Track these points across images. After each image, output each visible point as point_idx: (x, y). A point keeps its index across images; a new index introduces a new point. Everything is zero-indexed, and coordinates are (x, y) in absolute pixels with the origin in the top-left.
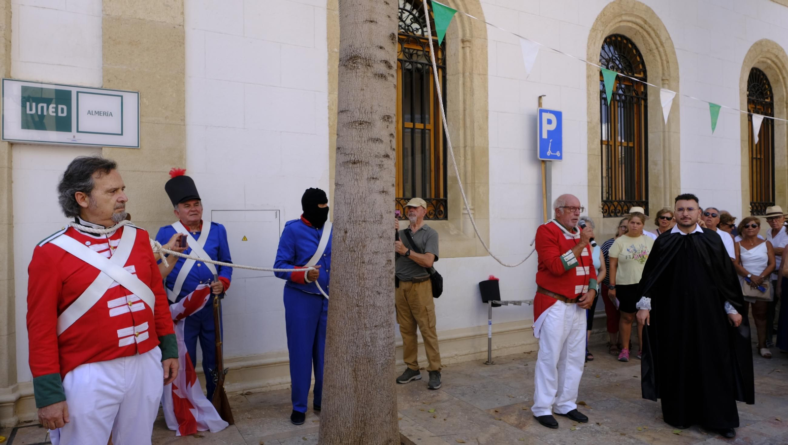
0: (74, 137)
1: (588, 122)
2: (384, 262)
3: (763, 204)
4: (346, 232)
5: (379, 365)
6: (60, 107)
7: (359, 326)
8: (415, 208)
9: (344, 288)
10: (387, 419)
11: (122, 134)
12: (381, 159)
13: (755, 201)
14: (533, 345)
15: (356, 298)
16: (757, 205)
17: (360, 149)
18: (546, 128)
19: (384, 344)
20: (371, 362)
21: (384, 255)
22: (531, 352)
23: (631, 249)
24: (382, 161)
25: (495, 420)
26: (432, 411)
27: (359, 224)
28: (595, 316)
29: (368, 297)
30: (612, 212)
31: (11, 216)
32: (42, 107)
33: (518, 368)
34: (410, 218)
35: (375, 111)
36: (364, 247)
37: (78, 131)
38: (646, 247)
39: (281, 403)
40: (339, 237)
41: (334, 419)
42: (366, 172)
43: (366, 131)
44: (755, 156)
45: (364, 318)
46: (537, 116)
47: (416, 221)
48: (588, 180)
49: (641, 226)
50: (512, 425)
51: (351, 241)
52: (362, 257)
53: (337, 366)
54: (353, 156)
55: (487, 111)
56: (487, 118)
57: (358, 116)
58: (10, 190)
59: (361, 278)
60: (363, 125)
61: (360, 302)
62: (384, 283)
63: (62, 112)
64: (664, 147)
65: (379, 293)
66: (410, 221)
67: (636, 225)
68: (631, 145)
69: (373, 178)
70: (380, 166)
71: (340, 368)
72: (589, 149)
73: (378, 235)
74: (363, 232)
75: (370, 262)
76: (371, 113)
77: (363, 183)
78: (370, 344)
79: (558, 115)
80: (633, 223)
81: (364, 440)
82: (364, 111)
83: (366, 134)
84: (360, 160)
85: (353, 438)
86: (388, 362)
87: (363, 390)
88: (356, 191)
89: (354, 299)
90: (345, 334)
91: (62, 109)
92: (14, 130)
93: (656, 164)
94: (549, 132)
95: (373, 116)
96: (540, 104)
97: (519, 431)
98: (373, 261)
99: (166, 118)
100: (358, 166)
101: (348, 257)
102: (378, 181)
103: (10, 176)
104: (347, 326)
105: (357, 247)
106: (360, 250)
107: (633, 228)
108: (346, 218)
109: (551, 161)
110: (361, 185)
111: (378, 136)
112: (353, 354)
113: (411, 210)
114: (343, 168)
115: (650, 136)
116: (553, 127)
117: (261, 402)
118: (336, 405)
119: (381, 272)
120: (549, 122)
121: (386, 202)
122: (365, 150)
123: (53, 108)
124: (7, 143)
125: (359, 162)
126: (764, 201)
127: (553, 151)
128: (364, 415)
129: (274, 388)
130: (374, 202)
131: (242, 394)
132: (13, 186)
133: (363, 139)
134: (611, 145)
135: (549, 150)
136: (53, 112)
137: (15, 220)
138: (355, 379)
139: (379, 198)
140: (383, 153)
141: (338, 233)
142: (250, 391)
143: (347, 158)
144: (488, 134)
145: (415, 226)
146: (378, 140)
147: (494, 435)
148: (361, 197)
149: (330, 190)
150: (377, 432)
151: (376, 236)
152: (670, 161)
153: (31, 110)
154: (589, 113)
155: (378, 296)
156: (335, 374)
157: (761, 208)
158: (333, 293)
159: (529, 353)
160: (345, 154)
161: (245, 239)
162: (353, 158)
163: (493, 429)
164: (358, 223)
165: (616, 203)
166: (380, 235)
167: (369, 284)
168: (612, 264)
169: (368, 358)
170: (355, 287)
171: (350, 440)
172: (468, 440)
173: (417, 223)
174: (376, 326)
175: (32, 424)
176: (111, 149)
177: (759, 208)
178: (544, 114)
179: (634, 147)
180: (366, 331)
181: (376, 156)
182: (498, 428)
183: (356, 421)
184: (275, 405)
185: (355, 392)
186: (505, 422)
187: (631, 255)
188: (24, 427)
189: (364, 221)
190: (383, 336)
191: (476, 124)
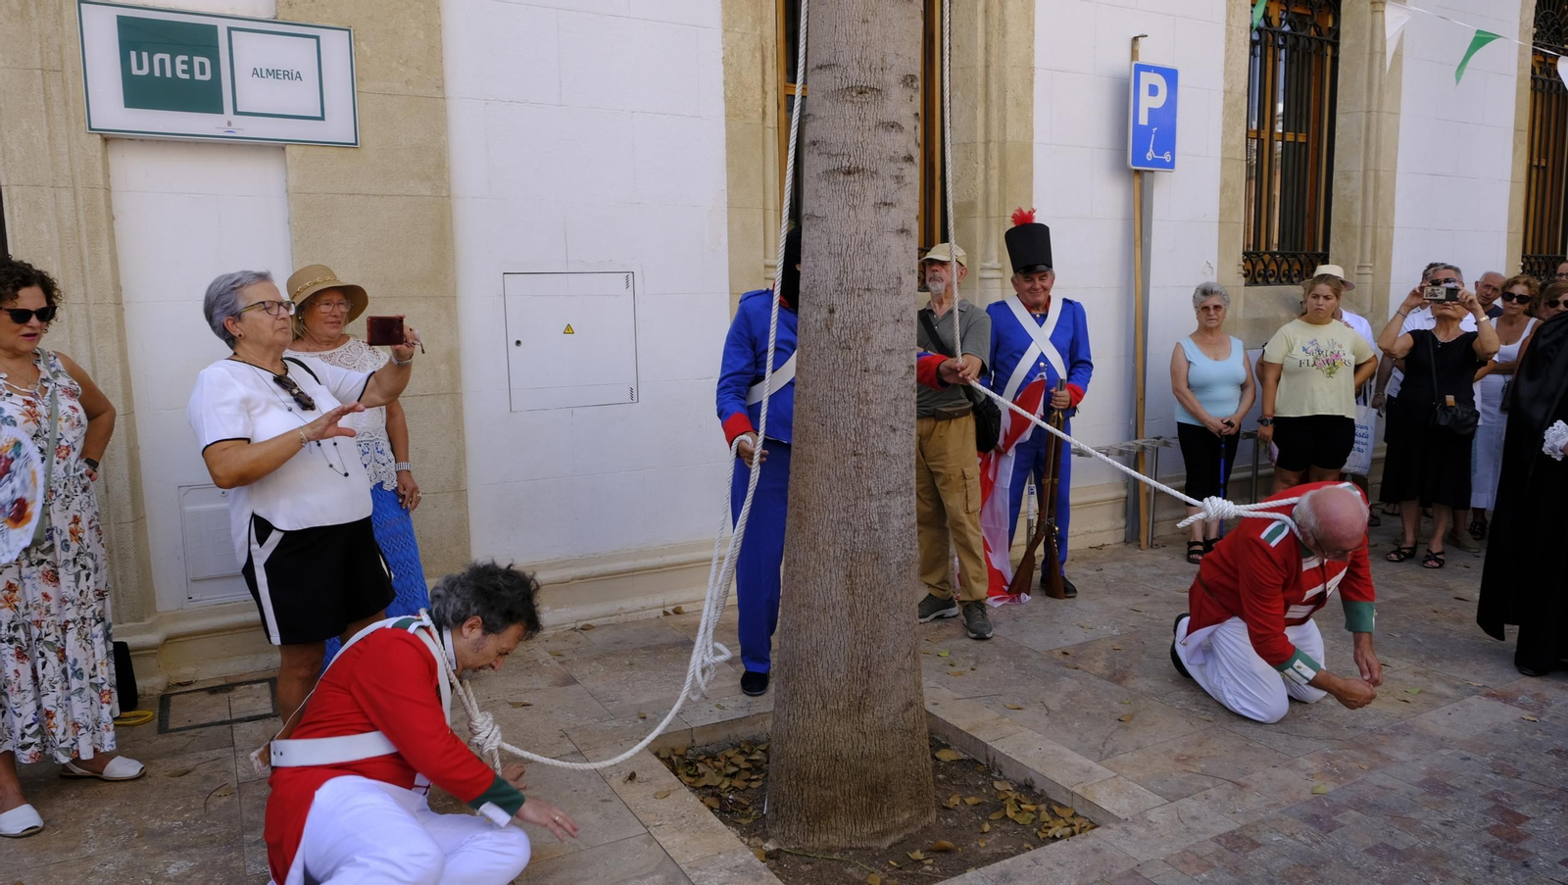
0: (229, 124)
1: (1225, 92)
2: (904, 370)
3: (1543, 258)
4: (832, 311)
5: (894, 566)
6: (197, 60)
7: (858, 493)
8: (943, 263)
9: (828, 420)
10: (907, 666)
11: (322, 118)
12: (899, 165)
13: (1529, 253)
14: (1106, 533)
15: (853, 438)
16: (1533, 260)
17: (860, 145)
18: (1147, 103)
19: (902, 527)
20: (880, 561)
21: (904, 356)
22: (1103, 545)
23: (1312, 348)
24: (902, 169)
25: (1067, 670)
26: (944, 654)
27: (859, 296)
28: (1233, 476)
29: (874, 437)
30: (1260, 275)
31: (118, 289)
32: (162, 61)
33: (1086, 576)
34: (930, 285)
35: (889, 67)
36: (868, 339)
37: (236, 112)
38: (1340, 346)
39: (654, 644)
40: (816, 320)
41: (811, 666)
42: (873, 191)
43: (873, 106)
44: (1535, 163)
45: (868, 477)
46: (1129, 79)
47: (943, 292)
48: (1221, 209)
49: (1333, 301)
50: (1100, 677)
51: (842, 328)
52: (864, 359)
53: (815, 568)
54: (846, 159)
55: (1031, 69)
56: (1031, 82)
57: (856, 76)
58: (112, 237)
59: (862, 399)
60: (867, 95)
61: (859, 447)
62: (903, 409)
63: (203, 72)
64: (1367, 142)
65: (894, 430)
66: (932, 293)
67: (1321, 301)
68: (1302, 139)
69: (885, 204)
70: (899, 179)
71: (822, 573)
72: (1225, 148)
73: (894, 316)
74: (866, 310)
75: (878, 370)
76: (882, 69)
77: (867, 214)
78: (877, 526)
79: (1171, 76)
80: (1317, 297)
81: (867, 703)
82: (868, 66)
83: (872, 114)
84: (861, 167)
85: (846, 699)
86: (909, 559)
87: (865, 612)
88: (853, 230)
89: (848, 441)
90: (831, 508)
91: (202, 65)
92: (110, 109)
93: (1348, 179)
94: (1151, 111)
95: (886, 77)
96: (1134, 54)
97: (1116, 687)
98: (884, 367)
99: (406, 82)
100: (857, 179)
101: (836, 360)
102: (893, 210)
103: (109, 206)
104: (834, 492)
105: (855, 340)
106: (861, 345)
107: (1316, 307)
108: (831, 284)
109: (1153, 171)
110: (863, 218)
111: (894, 118)
112: (845, 544)
113: (935, 268)
114: (824, 183)
115: (1340, 119)
116: (1159, 101)
117: (616, 643)
118: (814, 639)
119: (898, 389)
120: (1153, 90)
121: (907, 252)
122: (870, 146)
123: (183, 62)
124: (99, 137)
125: (857, 170)
126: (1545, 254)
127: (1159, 151)
128: (867, 657)
129: (633, 617)
130: (887, 252)
131: (574, 629)
132: (115, 228)
133: (867, 123)
134: (1263, 140)
135: (1151, 150)
136: (184, 71)
137: (125, 298)
138: (851, 592)
139: (895, 244)
140: (903, 153)
141: (815, 313)
142: (589, 622)
143: (834, 164)
144: (1032, 117)
145: (941, 303)
146: (894, 126)
147: (1070, 695)
148: (863, 241)
149: (729, 230)
150: (889, 688)
151: (889, 318)
152: (1376, 171)
153: (140, 67)
154: (1228, 73)
155: (892, 435)
156: (812, 582)
157: (1539, 267)
158: (804, 430)
159: (1100, 548)
160: (830, 155)
161: (569, 330)
162: (845, 163)
163: (1068, 684)
164: (856, 293)
165: (1267, 258)
166: (897, 318)
167: (877, 411)
168: (1271, 376)
169: (875, 553)
170: (851, 417)
171: (841, 704)
172: (1026, 704)
173: (946, 297)
174: (888, 493)
175: (193, 687)
176: (302, 148)
177: (1536, 268)
178: (1143, 74)
179: (1306, 144)
180: (871, 501)
181: (891, 159)
182: (1076, 682)
183: (852, 668)
184: (643, 648)
185: (851, 615)
186: (1085, 671)
187: (1311, 358)
188: (180, 693)
189: (868, 290)
190: (900, 511)
191: (1009, 95)
